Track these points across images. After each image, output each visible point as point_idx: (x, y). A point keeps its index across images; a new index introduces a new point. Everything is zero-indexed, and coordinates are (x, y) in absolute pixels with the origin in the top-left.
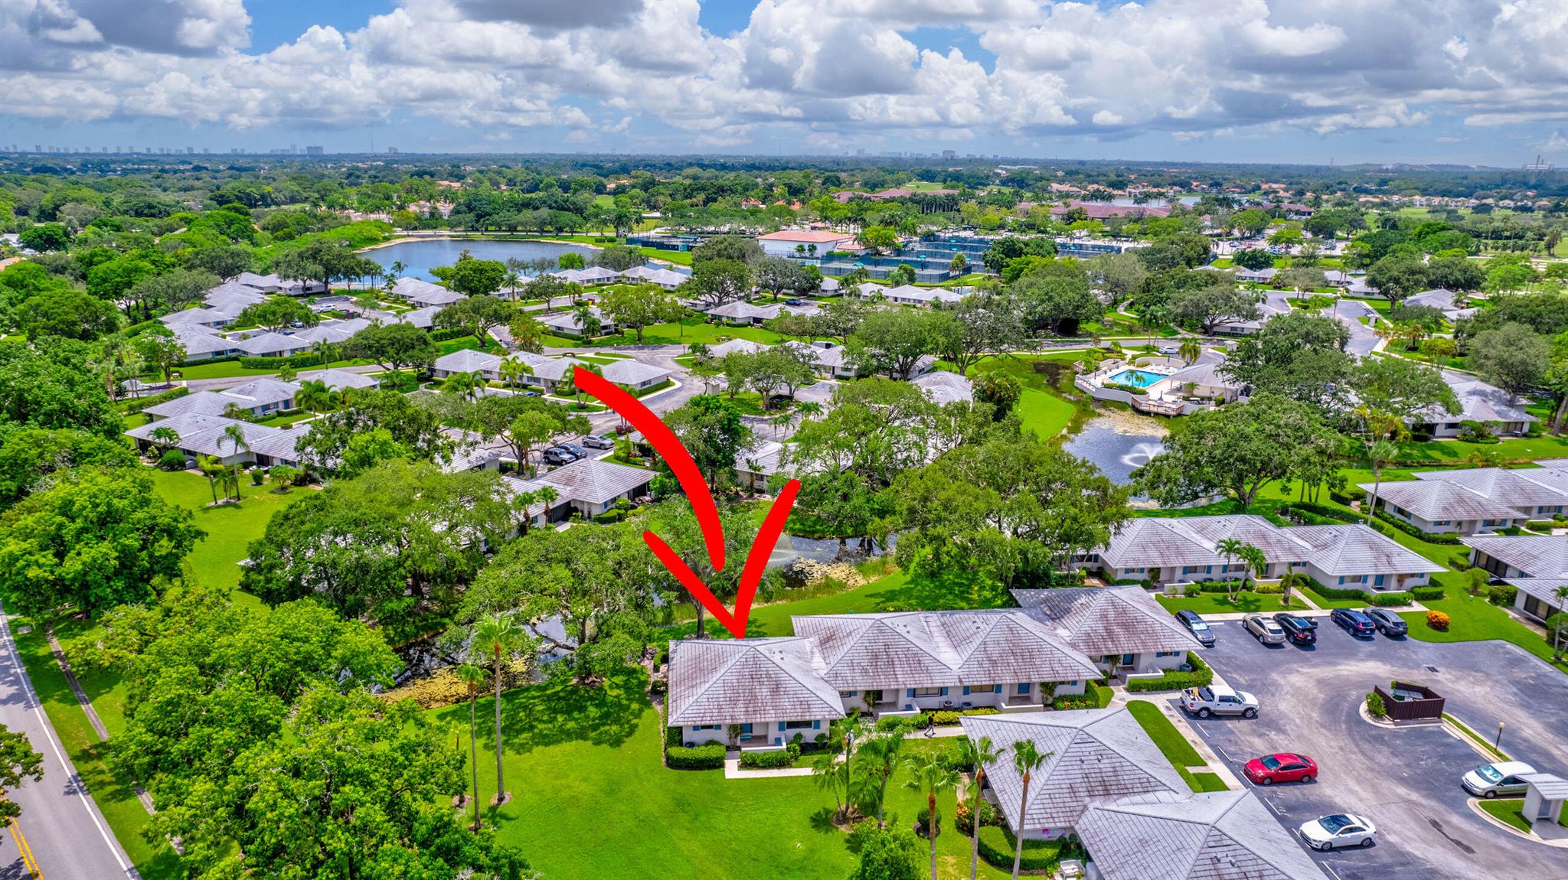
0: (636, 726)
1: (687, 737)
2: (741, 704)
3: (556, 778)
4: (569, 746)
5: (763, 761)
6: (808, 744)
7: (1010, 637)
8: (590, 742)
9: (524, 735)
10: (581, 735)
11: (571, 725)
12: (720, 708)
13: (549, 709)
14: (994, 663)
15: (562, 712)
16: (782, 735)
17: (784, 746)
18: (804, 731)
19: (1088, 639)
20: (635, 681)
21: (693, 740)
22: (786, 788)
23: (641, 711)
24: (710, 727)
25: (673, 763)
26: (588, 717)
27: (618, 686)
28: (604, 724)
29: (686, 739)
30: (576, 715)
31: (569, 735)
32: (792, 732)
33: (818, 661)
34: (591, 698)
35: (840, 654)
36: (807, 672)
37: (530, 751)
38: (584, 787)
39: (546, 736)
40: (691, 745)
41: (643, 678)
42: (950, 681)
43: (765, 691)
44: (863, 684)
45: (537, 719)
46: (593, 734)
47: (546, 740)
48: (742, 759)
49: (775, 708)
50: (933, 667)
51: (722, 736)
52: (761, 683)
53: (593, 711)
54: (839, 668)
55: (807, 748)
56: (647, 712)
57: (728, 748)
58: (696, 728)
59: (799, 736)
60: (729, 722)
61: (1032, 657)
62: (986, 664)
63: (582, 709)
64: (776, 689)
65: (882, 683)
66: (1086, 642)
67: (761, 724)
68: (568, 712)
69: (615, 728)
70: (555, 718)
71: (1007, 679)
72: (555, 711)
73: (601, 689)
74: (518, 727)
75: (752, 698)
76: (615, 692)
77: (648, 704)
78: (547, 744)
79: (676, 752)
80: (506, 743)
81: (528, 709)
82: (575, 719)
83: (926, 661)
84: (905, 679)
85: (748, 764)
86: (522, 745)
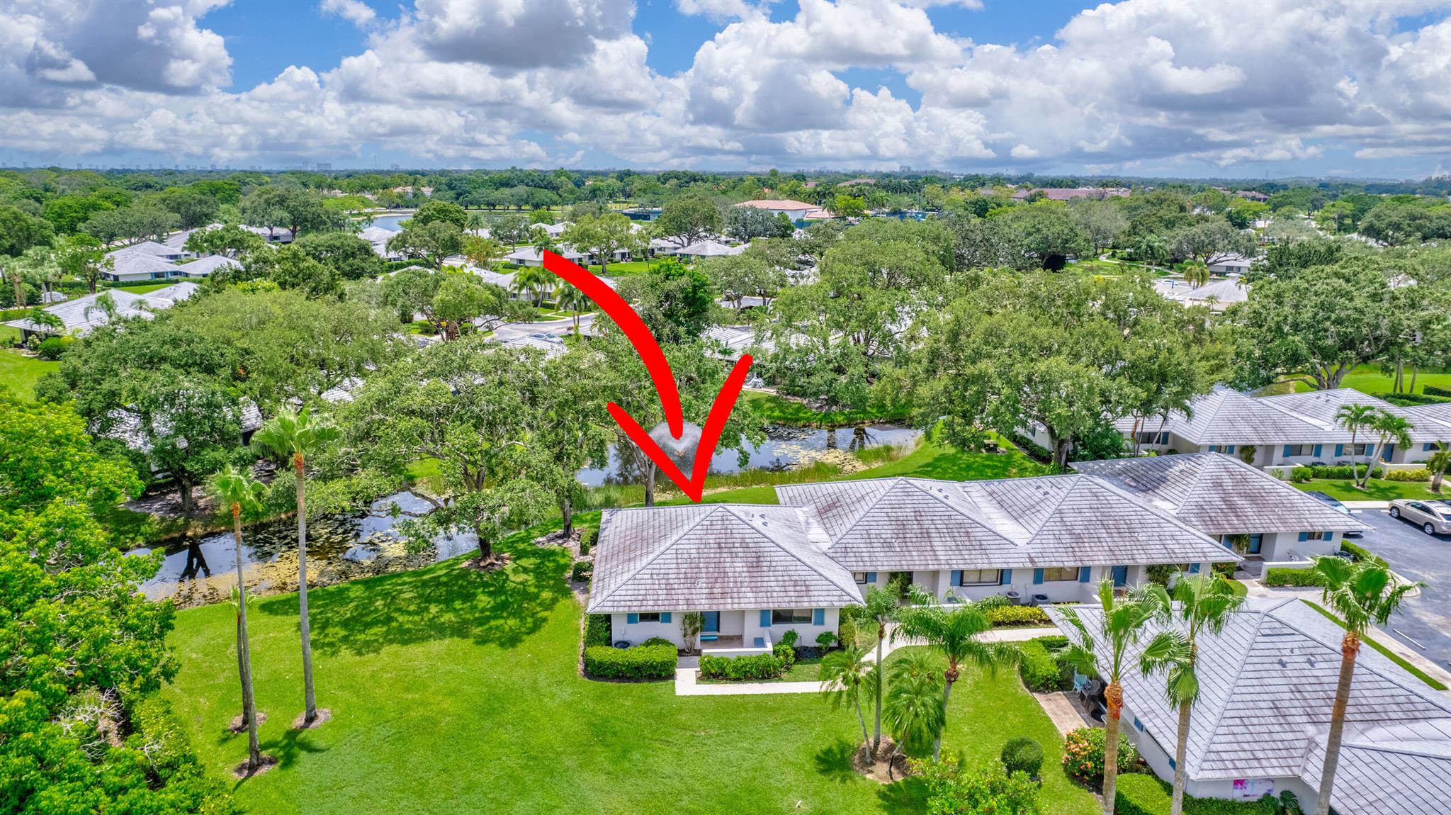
0: (545, 620)
1: (620, 630)
2: (702, 583)
3: (408, 690)
4: (437, 646)
5: (736, 669)
6: (806, 649)
7: (1095, 504)
8: (471, 640)
9: (375, 630)
10: (460, 631)
11: (448, 617)
12: (669, 588)
13: (421, 596)
14: (1078, 538)
15: (438, 601)
16: (765, 633)
17: (769, 647)
18: (799, 628)
19: (1202, 513)
20: (551, 565)
21: (626, 638)
22: (773, 710)
23: (554, 601)
24: (653, 617)
25: (595, 671)
26: (474, 608)
27: (525, 570)
28: (496, 618)
29: (616, 637)
30: (458, 604)
31: (441, 631)
32: (781, 629)
33: (817, 532)
34: (485, 585)
35: (849, 522)
36: (804, 544)
37: (377, 651)
38: (448, 704)
39: (409, 631)
40: (625, 644)
41: (562, 561)
42: (1016, 561)
43: (739, 566)
44: (885, 564)
45: (399, 610)
46: (477, 630)
47: (406, 637)
48: (703, 665)
49: (755, 589)
50: (989, 541)
51: (672, 631)
52: (734, 555)
53: (484, 600)
54: (849, 540)
55: (803, 654)
56: (563, 603)
57: (681, 653)
58: (631, 618)
59: (791, 636)
60: (682, 608)
61: (1131, 531)
62: (1067, 539)
63: (468, 597)
64: (757, 563)
65: (915, 562)
66: (1198, 516)
67: (733, 612)
68: (448, 601)
69: (512, 622)
70: (427, 609)
71: (1100, 559)
72: (429, 600)
73: (502, 573)
74: (369, 619)
75: (720, 575)
76: (521, 577)
77: (567, 593)
78: (405, 643)
79: (602, 653)
80: (345, 639)
81: (391, 598)
82: (455, 610)
83: (978, 533)
84: (947, 558)
85: (713, 674)
86: (367, 644)
